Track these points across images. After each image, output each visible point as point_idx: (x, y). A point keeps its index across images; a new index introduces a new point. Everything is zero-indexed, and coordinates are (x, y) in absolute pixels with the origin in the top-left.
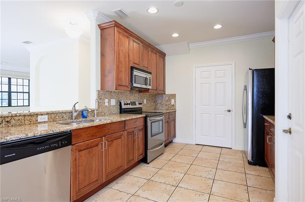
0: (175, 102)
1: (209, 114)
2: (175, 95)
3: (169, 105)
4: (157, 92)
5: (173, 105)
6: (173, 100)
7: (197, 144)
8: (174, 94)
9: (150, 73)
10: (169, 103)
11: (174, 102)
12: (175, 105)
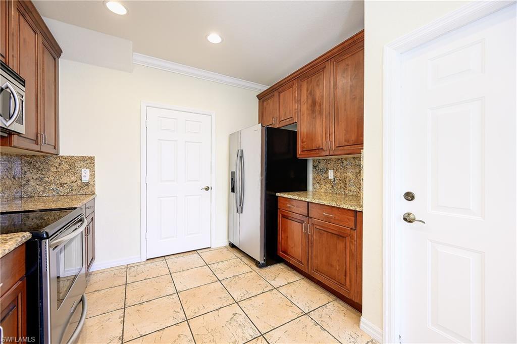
0: (93, 175)
1: (175, 196)
2: (92, 159)
3: (74, 184)
4: (37, 148)
5: (87, 184)
6: (88, 170)
7: (149, 259)
8: (89, 156)
9: (23, 82)
10: (73, 179)
11: (91, 175)
12: (92, 183)
